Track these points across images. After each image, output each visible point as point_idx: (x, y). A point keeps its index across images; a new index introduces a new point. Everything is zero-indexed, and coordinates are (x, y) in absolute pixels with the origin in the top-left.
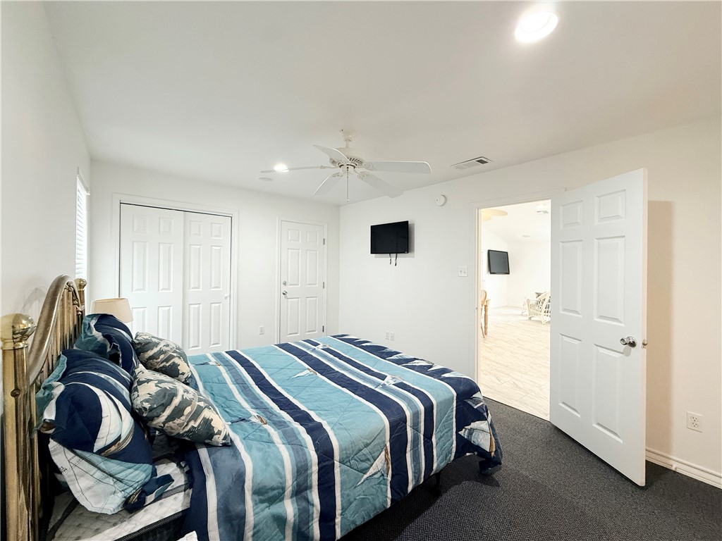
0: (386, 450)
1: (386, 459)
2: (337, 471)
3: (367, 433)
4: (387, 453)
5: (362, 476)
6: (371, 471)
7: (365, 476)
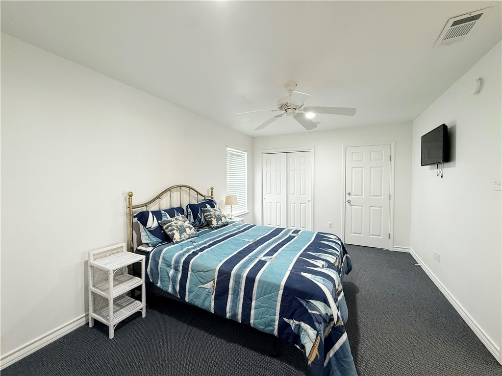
0: (214, 281)
1: (213, 286)
2: (189, 273)
3: (206, 265)
4: (214, 283)
5: (200, 285)
6: (205, 286)
7: (202, 286)
